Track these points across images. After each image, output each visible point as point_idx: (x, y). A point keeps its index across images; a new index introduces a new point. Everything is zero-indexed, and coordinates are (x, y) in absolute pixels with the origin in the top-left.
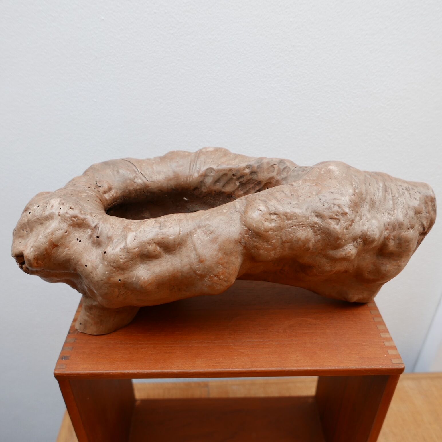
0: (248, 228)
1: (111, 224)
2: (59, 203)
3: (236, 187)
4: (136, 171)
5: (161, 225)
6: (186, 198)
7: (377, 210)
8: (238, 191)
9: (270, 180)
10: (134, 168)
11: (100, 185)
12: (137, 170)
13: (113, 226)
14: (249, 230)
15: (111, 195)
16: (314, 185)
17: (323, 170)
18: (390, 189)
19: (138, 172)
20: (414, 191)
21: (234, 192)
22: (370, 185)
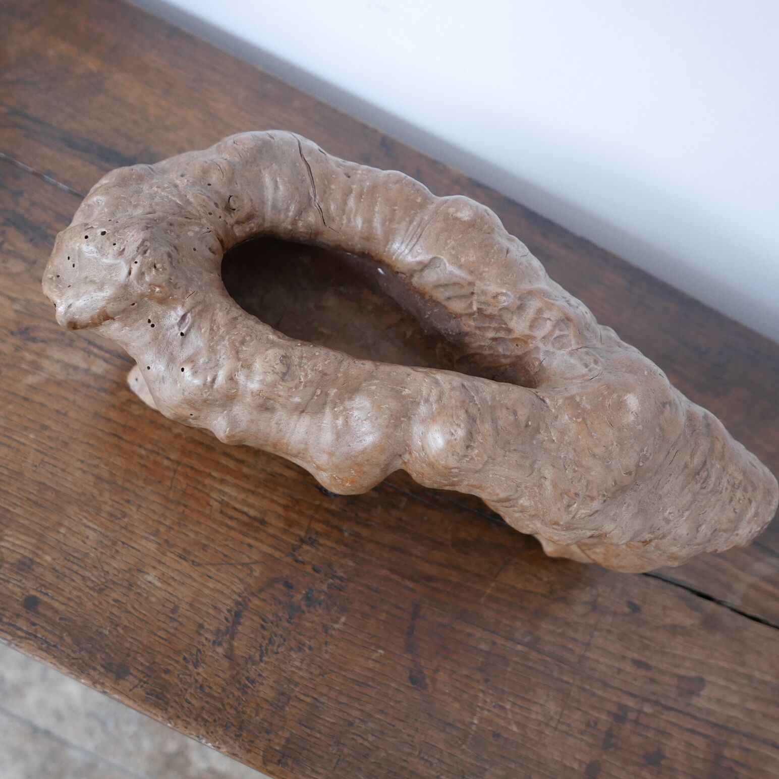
0: (422, 446)
1: (212, 322)
2: (138, 248)
3: (470, 311)
4: (311, 198)
5: (287, 372)
6: (382, 270)
7: (656, 499)
8: (470, 317)
9: (528, 339)
10: (311, 191)
11: (234, 207)
12: (315, 196)
13: (215, 328)
14: (423, 450)
15: (248, 230)
16: (576, 422)
17: (613, 398)
18: (706, 473)
19: (315, 200)
20: (745, 494)
21: (461, 316)
22: (678, 453)
